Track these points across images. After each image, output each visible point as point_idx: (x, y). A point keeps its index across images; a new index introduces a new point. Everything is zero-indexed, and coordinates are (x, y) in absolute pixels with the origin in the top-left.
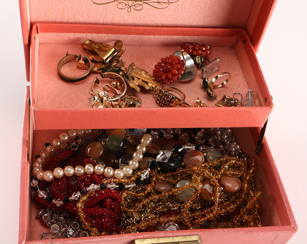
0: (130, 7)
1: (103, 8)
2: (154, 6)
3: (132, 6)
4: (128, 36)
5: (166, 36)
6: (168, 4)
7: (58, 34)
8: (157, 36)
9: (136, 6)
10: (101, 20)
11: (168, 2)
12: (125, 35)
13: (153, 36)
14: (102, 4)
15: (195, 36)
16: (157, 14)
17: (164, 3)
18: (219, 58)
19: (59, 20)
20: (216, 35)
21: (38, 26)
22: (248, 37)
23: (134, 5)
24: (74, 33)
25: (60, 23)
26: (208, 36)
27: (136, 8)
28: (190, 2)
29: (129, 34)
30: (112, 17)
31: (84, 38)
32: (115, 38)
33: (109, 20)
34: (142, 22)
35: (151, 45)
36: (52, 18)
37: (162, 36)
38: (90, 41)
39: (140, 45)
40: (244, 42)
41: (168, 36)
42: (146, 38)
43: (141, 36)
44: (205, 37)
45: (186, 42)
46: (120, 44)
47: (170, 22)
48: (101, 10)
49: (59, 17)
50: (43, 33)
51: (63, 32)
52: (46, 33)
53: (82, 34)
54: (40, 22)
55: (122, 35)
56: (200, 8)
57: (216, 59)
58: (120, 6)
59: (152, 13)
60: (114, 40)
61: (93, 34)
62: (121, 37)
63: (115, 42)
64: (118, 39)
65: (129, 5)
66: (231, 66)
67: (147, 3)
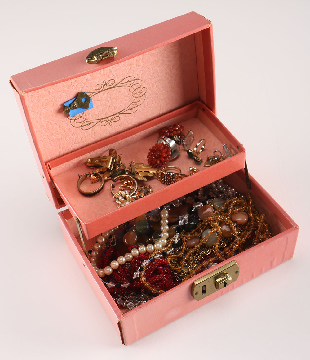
0: (111, 121)
1: (91, 130)
2: (128, 113)
3: (112, 120)
4: (116, 143)
5: (144, 131)
6: (137, 107)
7: (65, 164)
8: (138, 133)
9: (115, 118)
10: (92, 140)
11: (136, 106)
12: (115, 143)
13: (135, 135)
14: (90, 128)
15: (165, 121)
16: (132, 117)
17: (134, 108)
18: (191, 130)
19: (62, 153)
20: (180, 114)
21: (49, 164)
22: (205, 106)
23: (113, 119)
24: (76, 158)
25: (64, 155)
26: (175, 117)
27: (116, 120)
28: (152, 99)
29: (117, 141)
30: (100, 134)
31: (85, 159)
32: (108, 148)
33: (98, 138)
34: (123, 128)
35: (135, 142)
36: (56, 154)
37: (141, 132)
38: (90, 158)
39: (128, 146)
40: (204, 110)
41: (146, 130)
42: (130, 138)
43: (126, 139)
44: (173, 118)
45: (160, 128)
46: (114, 151)
47: (143, 119)
48: (91, 132)
49: (62, 151)
50: (54, 168)
51: (68, 161)
52: (56, 167)
53: (82, 156)
54: (49, 161)
55: (112, 145)
56: (161, 100)
57: (189, 132)
58: (103, 124)
59: (128, 118)
60: (107, 151)
61: (91, 153)
62: (112, 146)
63: (108, 151)
64: (110, 148)
65: (109, 121)
66: (202, 132)
67: (122, 114)
